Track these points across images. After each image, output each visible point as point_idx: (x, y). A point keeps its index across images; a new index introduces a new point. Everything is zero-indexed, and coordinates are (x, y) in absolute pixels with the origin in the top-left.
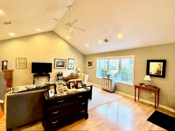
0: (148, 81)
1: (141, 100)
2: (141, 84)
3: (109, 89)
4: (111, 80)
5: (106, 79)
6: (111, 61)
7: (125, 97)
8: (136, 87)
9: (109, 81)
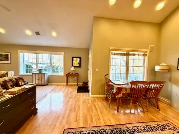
0: (73, 70)
1: (69, 84)
2: (69, 73)
3: (42, 83)
4: (44, 74)
5: (38, 74)
6: (40, 56)
7: (58, 85)
8: (66, 75)
9: (41, 75)
